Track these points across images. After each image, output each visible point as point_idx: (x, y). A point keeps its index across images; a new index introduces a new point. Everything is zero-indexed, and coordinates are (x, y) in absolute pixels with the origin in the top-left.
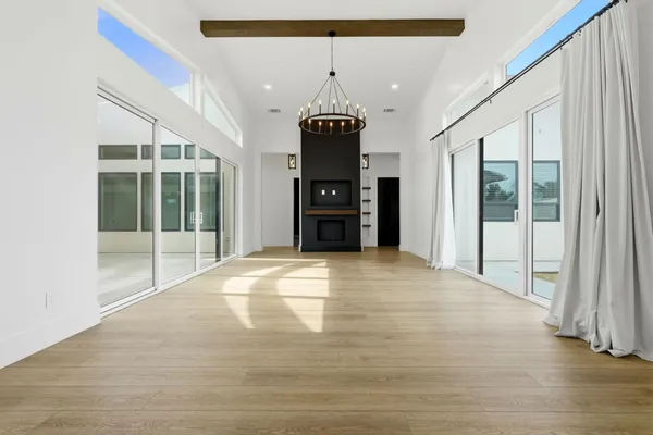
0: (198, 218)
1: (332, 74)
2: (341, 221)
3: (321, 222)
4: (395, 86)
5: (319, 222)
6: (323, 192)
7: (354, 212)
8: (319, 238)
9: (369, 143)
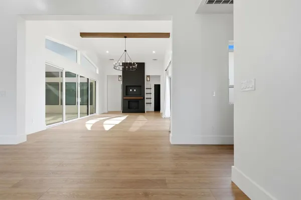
0: (79, 100)
1: (125, 51)
2: (137, 101)
3: (130, 101)
4: (154, 52)
5: (129, 102)
6: (131, 90)
7: (142, 98)
8: (129, 108)
9: (148, 71)
